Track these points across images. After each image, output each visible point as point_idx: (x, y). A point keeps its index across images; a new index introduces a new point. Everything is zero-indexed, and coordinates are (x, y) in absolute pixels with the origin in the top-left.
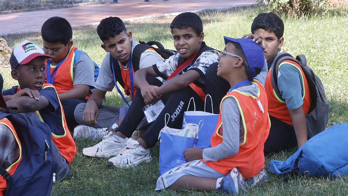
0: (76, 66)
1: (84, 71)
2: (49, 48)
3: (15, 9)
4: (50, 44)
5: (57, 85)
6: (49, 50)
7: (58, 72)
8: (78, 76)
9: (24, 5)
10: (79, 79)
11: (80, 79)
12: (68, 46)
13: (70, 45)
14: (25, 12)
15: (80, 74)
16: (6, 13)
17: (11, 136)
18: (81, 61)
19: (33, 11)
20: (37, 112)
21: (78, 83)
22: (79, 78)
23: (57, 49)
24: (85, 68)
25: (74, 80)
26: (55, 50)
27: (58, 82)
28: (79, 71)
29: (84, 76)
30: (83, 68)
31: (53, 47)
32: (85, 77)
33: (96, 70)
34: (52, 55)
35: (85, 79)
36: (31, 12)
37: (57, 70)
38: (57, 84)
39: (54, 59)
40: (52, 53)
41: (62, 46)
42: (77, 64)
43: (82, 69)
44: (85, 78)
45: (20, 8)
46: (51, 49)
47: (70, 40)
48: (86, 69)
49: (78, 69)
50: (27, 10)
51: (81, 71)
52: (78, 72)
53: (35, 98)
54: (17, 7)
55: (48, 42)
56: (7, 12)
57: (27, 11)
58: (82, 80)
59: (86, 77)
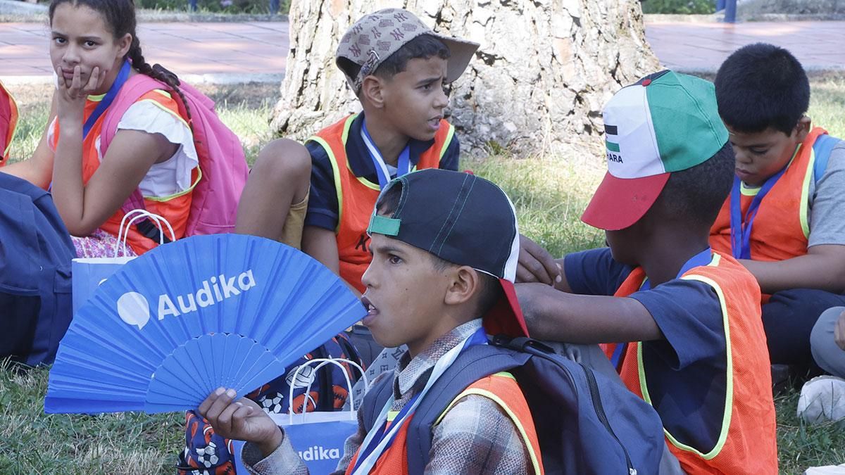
0: (817, 187)
2: (737, 143)
3: (802, 12)
4: (741, 134)
6: (737, 149)
7: (762, 209)
8: (824, 219)
9: (824, 7)
11: (829, 228)
12: (797, 135)
13: (802, 132)
14: (817, 20)
15: (829, 212)
16: (772, 20)
17: (513, 447)
18: (833, 173)
19: (836, 20)
21: (823, 239)
22: (826, 224)
23: (764, 149)
25: (813, 230)
26: (756, 149)
28: (827, 202)
30: (840, 194)
31: (750, 142)
36: (832, 22)
37: (760, 206)
38: (760, 246)
39: (752, 174)
40: (748, 157)
41: (780, 137)
42: (823, 181)
43: (837, 196)
45: (813, 11)
46: (744, 147)
47: (802, 117)
50: (823, 18)
51: (831, 203)
52: (822, 206)
54: (807, 8)
56: (776, 18)
57: (822, 20)
58: (836, 230)
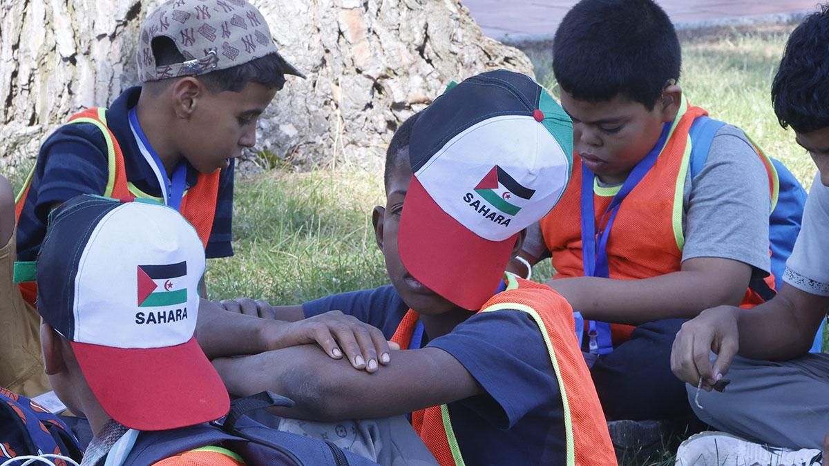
0: (694, 185)
1: (727, 202)
2: (580, 118)
4: (584, 104)
5: (621, 269)
6: (581, 126)
8: (701, 225)
10: (703, 235)
11: (708, 237)
12: (663, 111)
13: (670, 107)
15: (709, 216)
18: (716, 166)
20: (444, 408)
21: (700, 250)
22: (704, 231)
23: (616, 125)
24: (732, 193)
26: (607, 126)
27: (624, 254)
28: (706, 204)
29: (727, 224)
32: (728, 230)
33: (786, 195)
34: (595, 145)
35: (732, 237)
39: (605, 162)
40: (598, 137)
44: (729, 234)
46: (591, 124)
47: (670, 84)
48: (736, 196)
49: (701, 198)
52: (701, 207)
53: (353, 360)
55: (574, 97)
58: (718, 239)
59: (737, 229)
